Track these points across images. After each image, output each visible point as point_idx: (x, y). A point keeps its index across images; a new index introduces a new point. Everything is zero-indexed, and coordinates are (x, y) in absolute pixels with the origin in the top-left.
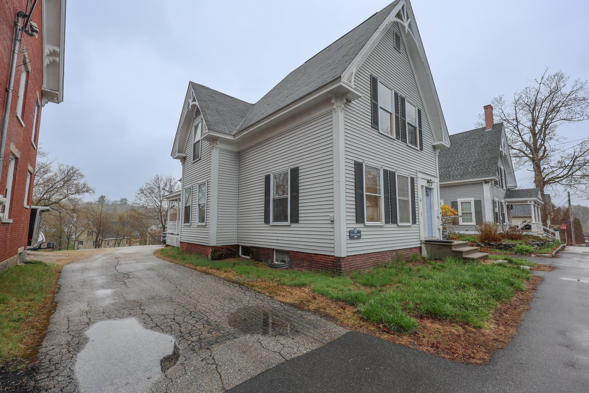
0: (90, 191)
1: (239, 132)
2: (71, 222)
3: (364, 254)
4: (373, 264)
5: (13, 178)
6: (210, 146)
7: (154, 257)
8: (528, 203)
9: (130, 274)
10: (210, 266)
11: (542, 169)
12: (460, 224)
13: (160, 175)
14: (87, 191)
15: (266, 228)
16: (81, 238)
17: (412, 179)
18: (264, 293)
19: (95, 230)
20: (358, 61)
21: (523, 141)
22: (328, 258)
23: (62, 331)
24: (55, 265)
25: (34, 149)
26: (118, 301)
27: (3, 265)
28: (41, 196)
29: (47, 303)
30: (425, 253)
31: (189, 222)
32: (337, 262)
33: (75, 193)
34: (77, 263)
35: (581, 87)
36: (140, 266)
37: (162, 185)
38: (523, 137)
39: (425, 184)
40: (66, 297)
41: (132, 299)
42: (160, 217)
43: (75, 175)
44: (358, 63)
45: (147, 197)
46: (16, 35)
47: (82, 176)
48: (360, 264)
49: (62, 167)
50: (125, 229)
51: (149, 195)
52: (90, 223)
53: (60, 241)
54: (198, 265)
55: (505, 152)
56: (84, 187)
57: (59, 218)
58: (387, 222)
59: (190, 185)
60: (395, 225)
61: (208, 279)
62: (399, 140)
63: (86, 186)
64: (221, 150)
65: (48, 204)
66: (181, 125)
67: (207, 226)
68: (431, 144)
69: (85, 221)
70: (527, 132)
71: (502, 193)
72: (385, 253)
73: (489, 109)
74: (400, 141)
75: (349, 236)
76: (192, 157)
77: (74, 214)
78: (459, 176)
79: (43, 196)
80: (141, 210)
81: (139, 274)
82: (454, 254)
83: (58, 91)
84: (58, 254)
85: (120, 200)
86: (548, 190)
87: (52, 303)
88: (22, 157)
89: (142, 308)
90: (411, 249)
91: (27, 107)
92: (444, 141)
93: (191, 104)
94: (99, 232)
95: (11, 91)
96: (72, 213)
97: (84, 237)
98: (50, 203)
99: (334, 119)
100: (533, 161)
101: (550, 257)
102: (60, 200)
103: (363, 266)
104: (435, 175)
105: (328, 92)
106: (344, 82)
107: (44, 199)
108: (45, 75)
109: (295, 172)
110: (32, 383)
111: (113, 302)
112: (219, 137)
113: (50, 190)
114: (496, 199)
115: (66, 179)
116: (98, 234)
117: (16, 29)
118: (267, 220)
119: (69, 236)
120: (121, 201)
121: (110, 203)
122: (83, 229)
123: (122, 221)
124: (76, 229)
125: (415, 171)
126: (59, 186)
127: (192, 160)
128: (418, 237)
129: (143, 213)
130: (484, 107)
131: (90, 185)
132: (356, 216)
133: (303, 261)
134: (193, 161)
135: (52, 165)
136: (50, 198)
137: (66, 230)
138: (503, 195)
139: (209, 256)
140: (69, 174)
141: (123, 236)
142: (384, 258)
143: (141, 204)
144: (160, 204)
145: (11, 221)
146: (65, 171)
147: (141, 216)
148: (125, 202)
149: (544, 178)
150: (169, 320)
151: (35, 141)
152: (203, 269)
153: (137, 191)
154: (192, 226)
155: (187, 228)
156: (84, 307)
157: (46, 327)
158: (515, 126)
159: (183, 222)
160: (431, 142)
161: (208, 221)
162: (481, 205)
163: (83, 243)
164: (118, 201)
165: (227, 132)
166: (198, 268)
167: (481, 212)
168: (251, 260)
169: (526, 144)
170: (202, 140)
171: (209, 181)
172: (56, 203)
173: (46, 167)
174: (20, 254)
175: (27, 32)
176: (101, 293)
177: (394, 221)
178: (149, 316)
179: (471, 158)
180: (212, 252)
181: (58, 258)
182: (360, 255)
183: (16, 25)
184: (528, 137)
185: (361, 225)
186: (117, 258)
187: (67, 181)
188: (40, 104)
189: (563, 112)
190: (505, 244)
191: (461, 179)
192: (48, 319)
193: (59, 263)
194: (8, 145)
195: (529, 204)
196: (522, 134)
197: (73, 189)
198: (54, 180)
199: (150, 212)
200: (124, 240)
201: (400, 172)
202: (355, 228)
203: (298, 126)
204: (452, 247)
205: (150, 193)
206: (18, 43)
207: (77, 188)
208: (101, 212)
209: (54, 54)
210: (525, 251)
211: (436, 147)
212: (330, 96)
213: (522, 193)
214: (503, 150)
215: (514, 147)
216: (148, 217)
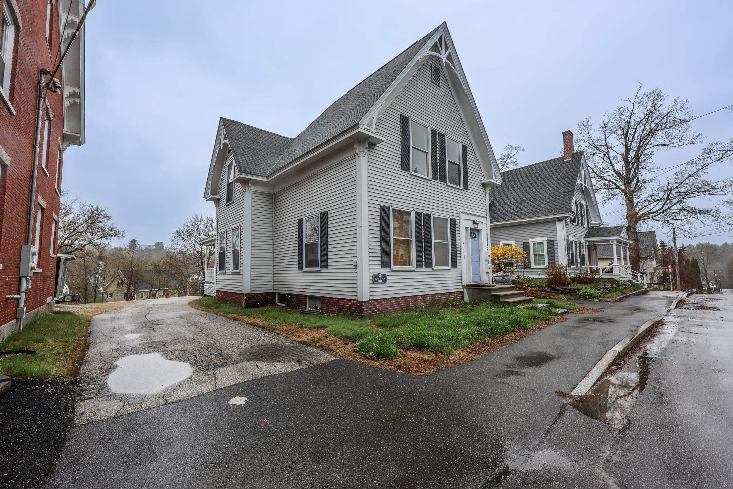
0: (118, 235)
1: (273, 173)
2: (98, 271)
3: (391, 298)
4: (401, 308)
5: (41, 227)
6: (242, 188)
7: (189, 307)
8: (610, 242)
9: (159, 321)
10: (241, 314)
11: (635, 204)
12: (532, 267)
13: (199, 215)
14: (115, 235)
15: (299, 274)
16: (110, 290)
17: (453, 221)
18: (282, 335)
19: (125, 280)
20: (380, 104)
21: (614, 170)
22: (353, 303)
23: (96, 361)
24: (84, 316)
25: (58, 196)
26: (145, 342)
27: (35, 313)
28: (62, 241)
29: (80, 344)
30: (466, 298)
31: (224, 270)
32: (360, 306)
33: (101, 237)
34: (106, 313)
35: (682, 107)
36: (170, 315)
37: (202, 227)
38: (614, 165)
39: (470, 225)
40: (97, 340)
41: (158, 340)
42: (201, 264)
43: (101, 216)
44: (381, 107)
45: (185, 242)
46: (40, 93)
47: (109, 218)
48: (385, 308)
49: (84, 208)
50: (161, 279)
51: (187, 239)
52: (120, 272)
53: (86, 294)
54: (230, 313)
55: (586, 185)
56: (111, 231)
57: (83, 267)
58: (419, 266)
59: (224, 229)
60: (430, 269)
61: (235, 324)
62: (437, 179)
63: (114, 229)
64: (254, 192)
65: (70, 250)
66: (213, 164)
67: (241, 273)
68: (480, 182)
69: (114, 271)
70: (621, 160)
71: (581, 231)
72: (417, 298)
73: (568, 136)
74: (438, 181)
75: (373, 280)
76: (226, 200)
77: (101, 262)
78: (531, 214)
79: (64, 241)
80: (178, 256)
81: (168, 321)
82: (493, 298)
83: (80, 134)
84: (85, 307)
85: (154, 244)
86: (642, 227)
87: (85, 344)
88: (47, 206)
89: (166, 346)
90: (450, 293)
91: (50, 156)
92: (494, 178)
93: (222, 142)
94: (130, 282)
95: (37, 147)
96: (98, 260)
97: (113, 289)
98: (73, 250)
99: (357, 163)
100: (625, 193)
101: (612, 302)
102: (84, 246)
103: (390, 310)
104: (485, 216)
105: (350, 137)
106: (363, 128)
107: (65, 246)
108: (66, 118)
109: (324, 216)
110: (77, 388)
111: (140, 342)
112: (250, 179)
113: (72, 234)
114: (572, 239)
115: (90, 222)
116: (130, 284)
117: (40, 86)
118: (300, 267)
119: (96, 287)
120: (156, 245)
121: (143, 248)
122: (112, 279)
123: (157, 270)
124: (104, 279)
125: (458, 212)
126: (82, 230)
127: (225, 202)
128: (460, 281)
129: (181, 259)
130: (563, 133)
131: (119, 227)
132: (382, 261)
133: (332, 307)
134: (227, 203)
135: (73, 205)
136: (72, 244)
137: (92, 281)
138: (584, 234)
139: (244, 304)
140: (93, 215)
141: (158, 287)
142: (415, 302)
143: (179, 250)
144: (200, 249)
145: (40, 270)
146: (88, 212)
147: (178, 264)
148: (160, 247)
149: (637, 214)
150: (187, 354)
151: (58, 188)
152: (234, 316)
153: (173, 234)
154: (227, 274)
155: (222, 276)
156: (114, 346)
157: (82, 359)
158: (605, 153)
159: (218, 269)
160: (480, 179)
161: (241, 268)
162: (554, 246)
163: (112, 296)
164: (152, 246)
165: (260, 173)
166: (229, 316)
167: (554, 254)
168: (286, 307)
169: (618, 173)
170: (234, 181)
171: (242, 225)
172: (79, 249)
173: (66, 208)
174: (48, 303)
175: (50, 89)
176: (130, 336)
177: (429, 265)
178: (171, 352)
179: (545, 193)
180: (246, 300)
181: (86, 310)
182: (386, 299)
183: (39, 82)
184: (620, 166)
185: (388, 270)
186: (148, 309)
187: (91, 224)
188: (62, 148)
189: (660, 137)
190: (571, 289)
191: (533, 217)
192: (83, 355)
193: (88, 314)
194: (36, 198)
195: (611, 244)
196: (613, 163)
197: (99, 233)
198: (76, 222)
199: (189, 258)
200: (160, 291)
201: (436, 213)
202: (380, 273)
203: (328, 169)
204: (491, 291)
205: (188, 236)
206: (42, 100)
207: (103, 231)
208: (133, 259)
209: (74, 95)
210: (589, 295)
211: (486, 185)
212: (352, 141)
213: (605, 232)
214: (583, 183)
215: (605, 178)
216: (186, 265)
